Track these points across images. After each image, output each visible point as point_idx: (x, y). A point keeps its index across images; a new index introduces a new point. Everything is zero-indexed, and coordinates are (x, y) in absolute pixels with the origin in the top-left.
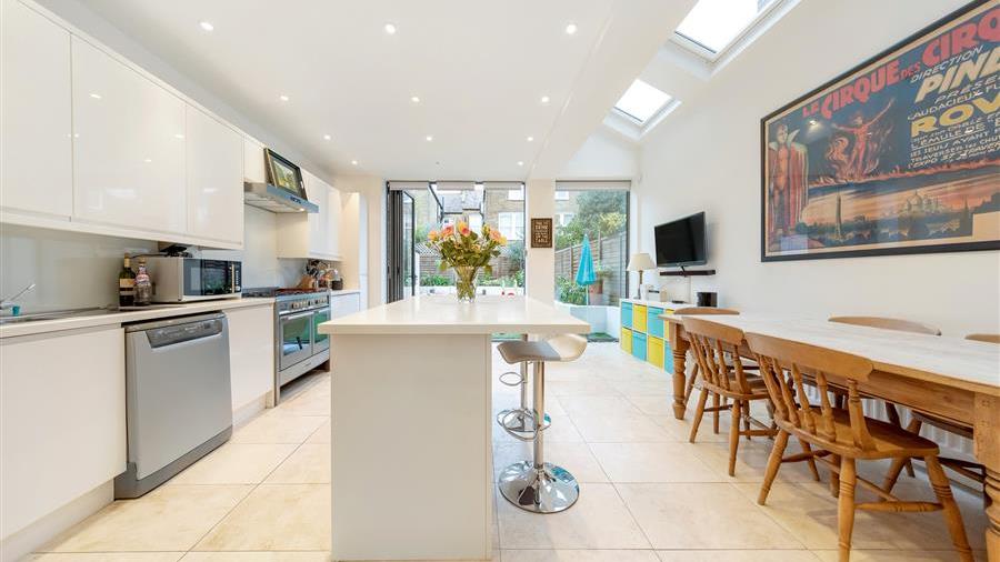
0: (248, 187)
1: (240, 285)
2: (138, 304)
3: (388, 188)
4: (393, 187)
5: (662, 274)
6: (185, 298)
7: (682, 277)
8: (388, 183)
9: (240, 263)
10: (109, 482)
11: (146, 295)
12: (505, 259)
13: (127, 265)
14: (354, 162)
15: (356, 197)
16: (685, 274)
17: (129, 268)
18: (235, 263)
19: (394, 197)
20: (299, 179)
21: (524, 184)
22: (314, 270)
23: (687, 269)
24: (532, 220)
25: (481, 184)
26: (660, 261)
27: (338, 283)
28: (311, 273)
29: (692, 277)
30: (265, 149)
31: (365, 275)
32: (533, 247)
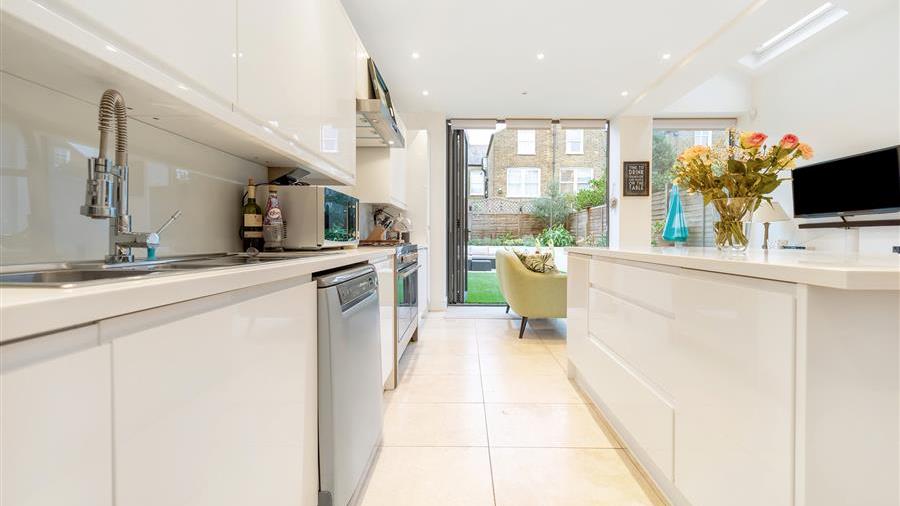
0: (358, 105)
2: (271, 250)
3: (449, 127)
4: (455, 126)
5: (801, 226)
7: (843, 230)
8: (448, 121)
12: (528, 216)
13: (252, 195)
14: (425, 93)
15: (424, 134)
16: (846, 225)
17: (254, 200)
19: (455, 140)
20: (389, 105)
21: (608, 122)
22: (387, 219)
23: (849, 219)
24: (625, 163)
25: (558, 122)
26: (799, 210)
27: (406, 236)
28: (383, 223)
29: (861, 229)
30: (369, 60)
31: (430, 228)
32: (625, 195)
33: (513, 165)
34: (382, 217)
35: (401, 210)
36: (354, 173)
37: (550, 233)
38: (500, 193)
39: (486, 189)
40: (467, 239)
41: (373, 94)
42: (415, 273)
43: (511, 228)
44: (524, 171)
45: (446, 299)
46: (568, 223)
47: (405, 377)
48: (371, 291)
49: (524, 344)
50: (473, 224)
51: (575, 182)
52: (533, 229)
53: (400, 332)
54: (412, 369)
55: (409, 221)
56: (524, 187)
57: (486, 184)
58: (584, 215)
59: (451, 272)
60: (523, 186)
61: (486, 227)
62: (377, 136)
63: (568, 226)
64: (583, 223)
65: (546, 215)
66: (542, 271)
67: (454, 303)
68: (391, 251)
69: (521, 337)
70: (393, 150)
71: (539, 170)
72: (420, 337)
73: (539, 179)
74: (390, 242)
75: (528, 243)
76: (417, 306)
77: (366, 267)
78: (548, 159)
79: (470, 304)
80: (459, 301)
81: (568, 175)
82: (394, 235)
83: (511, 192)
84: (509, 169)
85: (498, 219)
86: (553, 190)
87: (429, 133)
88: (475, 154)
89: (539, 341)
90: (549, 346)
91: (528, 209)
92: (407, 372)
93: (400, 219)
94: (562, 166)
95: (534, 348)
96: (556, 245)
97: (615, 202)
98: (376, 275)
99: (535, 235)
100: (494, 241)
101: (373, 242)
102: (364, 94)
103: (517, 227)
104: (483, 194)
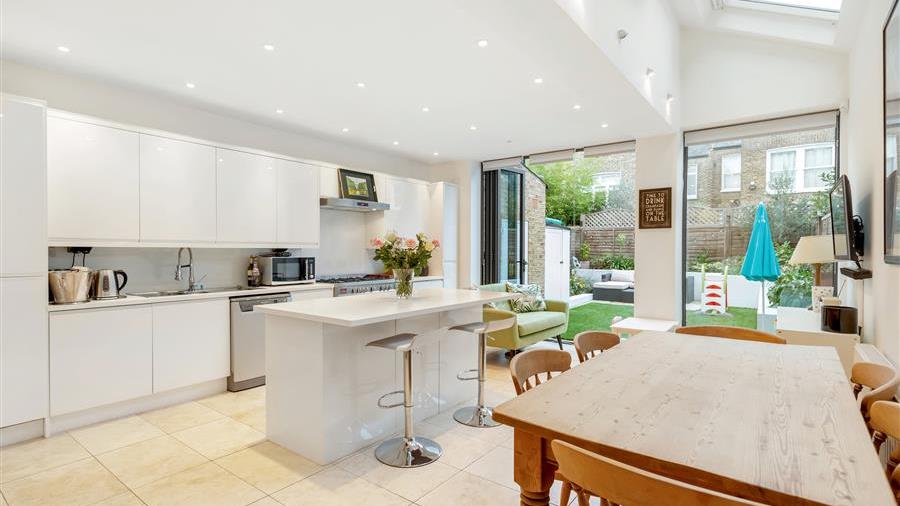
0: (323, 202)
1: (314, 274)
3: (483, 170)
4: (487, 168)
6: (273, 283)
8: (482, 164)
9: (313, 259)
10: (223, 379)
11: (257, 281)
14: (436, 154)
15: (440, 185)
18: (309, 259)
19: (490, 179)
24: (641, 191)
25: (582, 150)
30: (339, 169)
32: (641, 227)
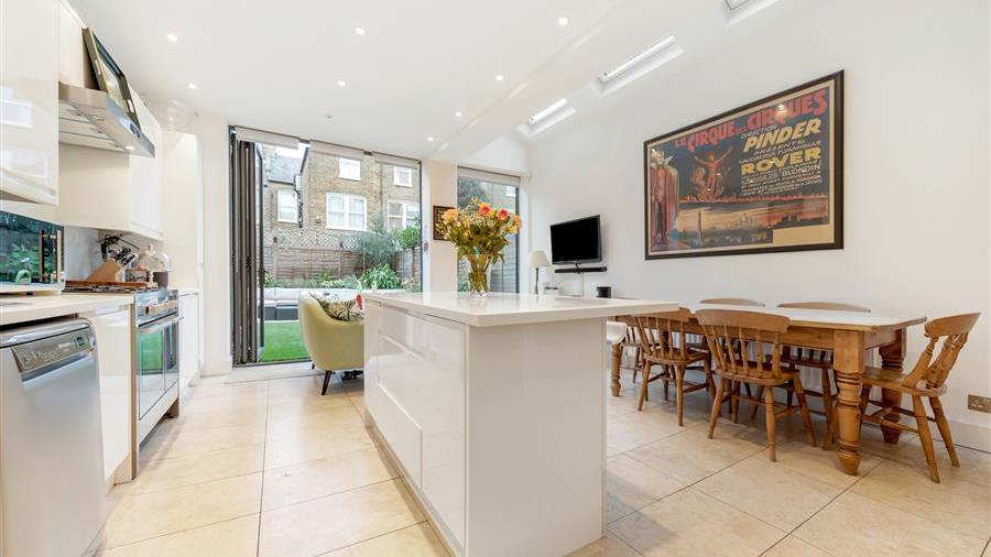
0: (61, 91)
5: (557, 271)
7: (575, 275)
8: (231, 128)
12: (350, 253)
16: (578, 271)
20: (126, 95)
21: (420, 163)
22: (125, 251)
23: (580, 266)
24: (435, 207)
25: (370, 154)
26: (556, 259)
27: (160, 279)
28: (118, 257)
29: (586, 274)
30: (86, 32)
31: (203, 266)
32: (435, 239)
33: (334, 189)
34: (117, 248)
35: (153, 241)
36: (55, 187)
37: (374, 274)
38: (318, 222)
39: (300, 215)
40: (262, 281)
41: (94, 81)
42: (175, 327)
43: (331, 266)
44: (347, 198)
45: (230, 359)
46: (393, 262)
47: (151, 463)
48: (82, 353)
49: (326, 400)
50: (272, 262)
51: (404, 217)
52: (356, 269)
53: (143, 408)
54: (166, 452)
55: (167, 257)
56: (347, 218)
57: (300, 209)
58: (409, 255)
59: (238, 322)
60: (346, 215)
61: (297, 265)
62: (103, 136)
63: (394, 267)
64: (409, 263)
65: (371, 253)
66: (347, 319)
67: (242, 363)
68: (128, 299)
69: (323, 393)
70: (134, 159)
71: (366, 200)
72: (183, 410)
73: (366, 210)
74: (132, 285)
75: (349, 284)
76: (177, 371)
77: (76, 322)
78: (375, 188)
79: (267, 363)
80: (250, 360)
81: (397, 209)
82: (138, 274)
83: (332, 223)
84: (328, 195)
85: (313, 255)
86: (378, 224)
87: (200, 138)
88: (285, 167)
89: (344, 395)
90: (352, 399)
91: (350, 245)
92: (156, 456)
93: (150, 254)
94: (390, 197)
95: (338, 402)
96: (380, 287)
97: (426, 245)
98: (92, 334)
99: (358, 276)
100: (307, 282)
101: (98, 284)
102: (76, 77)
103: (337, 265)
104: (296, 222)
